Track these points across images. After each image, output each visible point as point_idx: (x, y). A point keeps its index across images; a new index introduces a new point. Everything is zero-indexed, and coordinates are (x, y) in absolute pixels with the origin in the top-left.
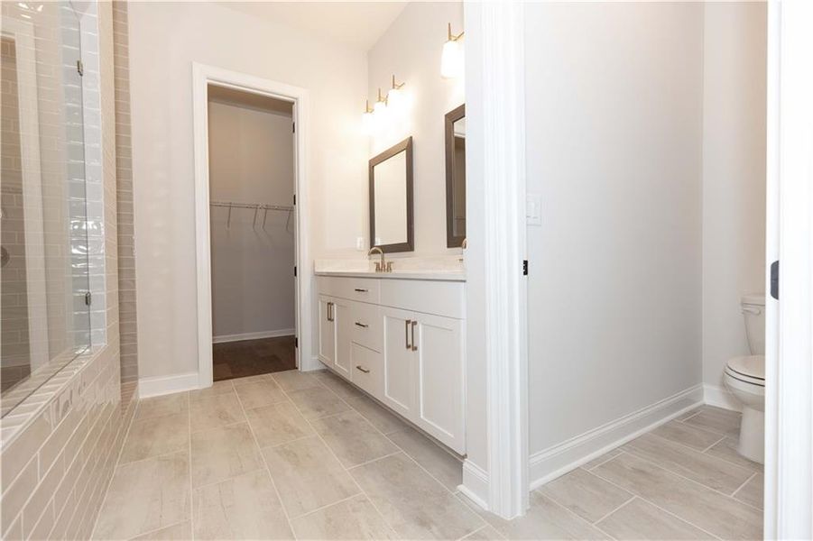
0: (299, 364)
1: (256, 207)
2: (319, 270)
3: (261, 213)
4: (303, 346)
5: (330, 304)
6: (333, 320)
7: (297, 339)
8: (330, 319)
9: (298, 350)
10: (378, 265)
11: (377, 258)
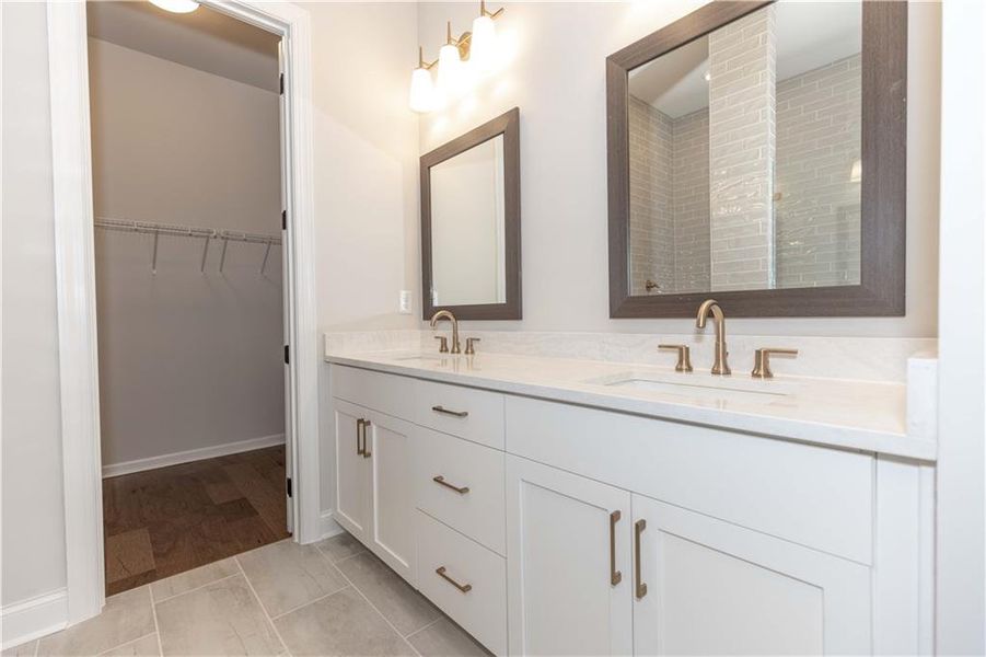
0: (294, 524)
1: (207, 236)
2: (331, 353)
3: (216, 245)
4: (303, 491)
5: (363, 423)
6: (370, 455)
7: (290, 481)
8: (364, 453)
9: (292, 504)
10: (444, 341)
11: (445, 330)
